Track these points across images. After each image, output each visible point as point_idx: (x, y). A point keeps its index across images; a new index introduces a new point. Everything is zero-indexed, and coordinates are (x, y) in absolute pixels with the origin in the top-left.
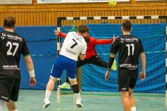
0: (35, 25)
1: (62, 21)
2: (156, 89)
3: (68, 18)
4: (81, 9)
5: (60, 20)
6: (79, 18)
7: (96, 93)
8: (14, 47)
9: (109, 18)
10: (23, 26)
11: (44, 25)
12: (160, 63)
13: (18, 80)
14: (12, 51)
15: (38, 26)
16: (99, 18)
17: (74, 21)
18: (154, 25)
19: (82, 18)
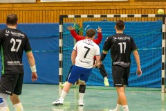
0: (38, 23)
1: (64, 19)
2: (152, 84)
3: (70, 16)
4: (82, 8)
5: (62, 18)
6: (80, 17)
7: (96, 87)
8: (17, 43)
9: (109, 16)
10: (27, 23)
11: (47, 23)
12: (156, 59)
13: (21, 75)
14: (16, 47)
15: (41, 23)
16: (99, 16)
17: (75, 19)
18: (150, 23)
19: (82, 16)
